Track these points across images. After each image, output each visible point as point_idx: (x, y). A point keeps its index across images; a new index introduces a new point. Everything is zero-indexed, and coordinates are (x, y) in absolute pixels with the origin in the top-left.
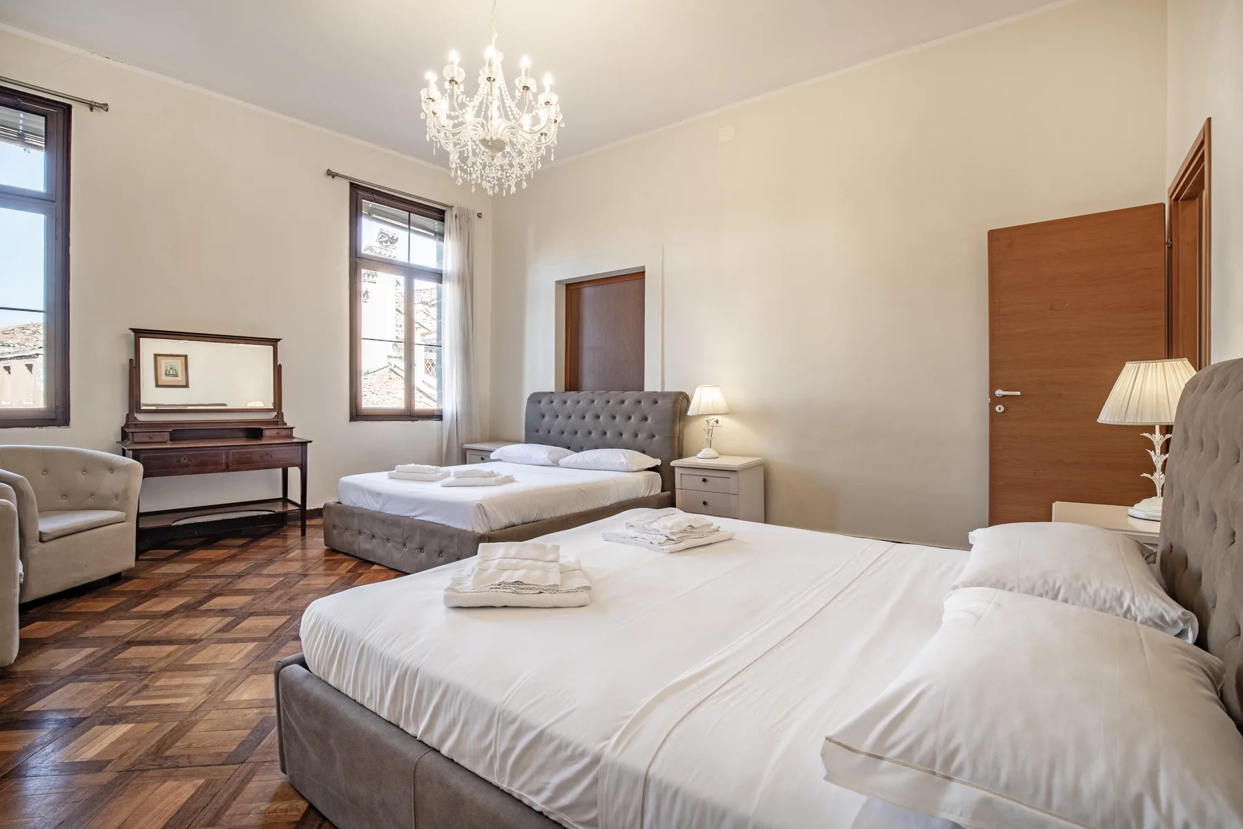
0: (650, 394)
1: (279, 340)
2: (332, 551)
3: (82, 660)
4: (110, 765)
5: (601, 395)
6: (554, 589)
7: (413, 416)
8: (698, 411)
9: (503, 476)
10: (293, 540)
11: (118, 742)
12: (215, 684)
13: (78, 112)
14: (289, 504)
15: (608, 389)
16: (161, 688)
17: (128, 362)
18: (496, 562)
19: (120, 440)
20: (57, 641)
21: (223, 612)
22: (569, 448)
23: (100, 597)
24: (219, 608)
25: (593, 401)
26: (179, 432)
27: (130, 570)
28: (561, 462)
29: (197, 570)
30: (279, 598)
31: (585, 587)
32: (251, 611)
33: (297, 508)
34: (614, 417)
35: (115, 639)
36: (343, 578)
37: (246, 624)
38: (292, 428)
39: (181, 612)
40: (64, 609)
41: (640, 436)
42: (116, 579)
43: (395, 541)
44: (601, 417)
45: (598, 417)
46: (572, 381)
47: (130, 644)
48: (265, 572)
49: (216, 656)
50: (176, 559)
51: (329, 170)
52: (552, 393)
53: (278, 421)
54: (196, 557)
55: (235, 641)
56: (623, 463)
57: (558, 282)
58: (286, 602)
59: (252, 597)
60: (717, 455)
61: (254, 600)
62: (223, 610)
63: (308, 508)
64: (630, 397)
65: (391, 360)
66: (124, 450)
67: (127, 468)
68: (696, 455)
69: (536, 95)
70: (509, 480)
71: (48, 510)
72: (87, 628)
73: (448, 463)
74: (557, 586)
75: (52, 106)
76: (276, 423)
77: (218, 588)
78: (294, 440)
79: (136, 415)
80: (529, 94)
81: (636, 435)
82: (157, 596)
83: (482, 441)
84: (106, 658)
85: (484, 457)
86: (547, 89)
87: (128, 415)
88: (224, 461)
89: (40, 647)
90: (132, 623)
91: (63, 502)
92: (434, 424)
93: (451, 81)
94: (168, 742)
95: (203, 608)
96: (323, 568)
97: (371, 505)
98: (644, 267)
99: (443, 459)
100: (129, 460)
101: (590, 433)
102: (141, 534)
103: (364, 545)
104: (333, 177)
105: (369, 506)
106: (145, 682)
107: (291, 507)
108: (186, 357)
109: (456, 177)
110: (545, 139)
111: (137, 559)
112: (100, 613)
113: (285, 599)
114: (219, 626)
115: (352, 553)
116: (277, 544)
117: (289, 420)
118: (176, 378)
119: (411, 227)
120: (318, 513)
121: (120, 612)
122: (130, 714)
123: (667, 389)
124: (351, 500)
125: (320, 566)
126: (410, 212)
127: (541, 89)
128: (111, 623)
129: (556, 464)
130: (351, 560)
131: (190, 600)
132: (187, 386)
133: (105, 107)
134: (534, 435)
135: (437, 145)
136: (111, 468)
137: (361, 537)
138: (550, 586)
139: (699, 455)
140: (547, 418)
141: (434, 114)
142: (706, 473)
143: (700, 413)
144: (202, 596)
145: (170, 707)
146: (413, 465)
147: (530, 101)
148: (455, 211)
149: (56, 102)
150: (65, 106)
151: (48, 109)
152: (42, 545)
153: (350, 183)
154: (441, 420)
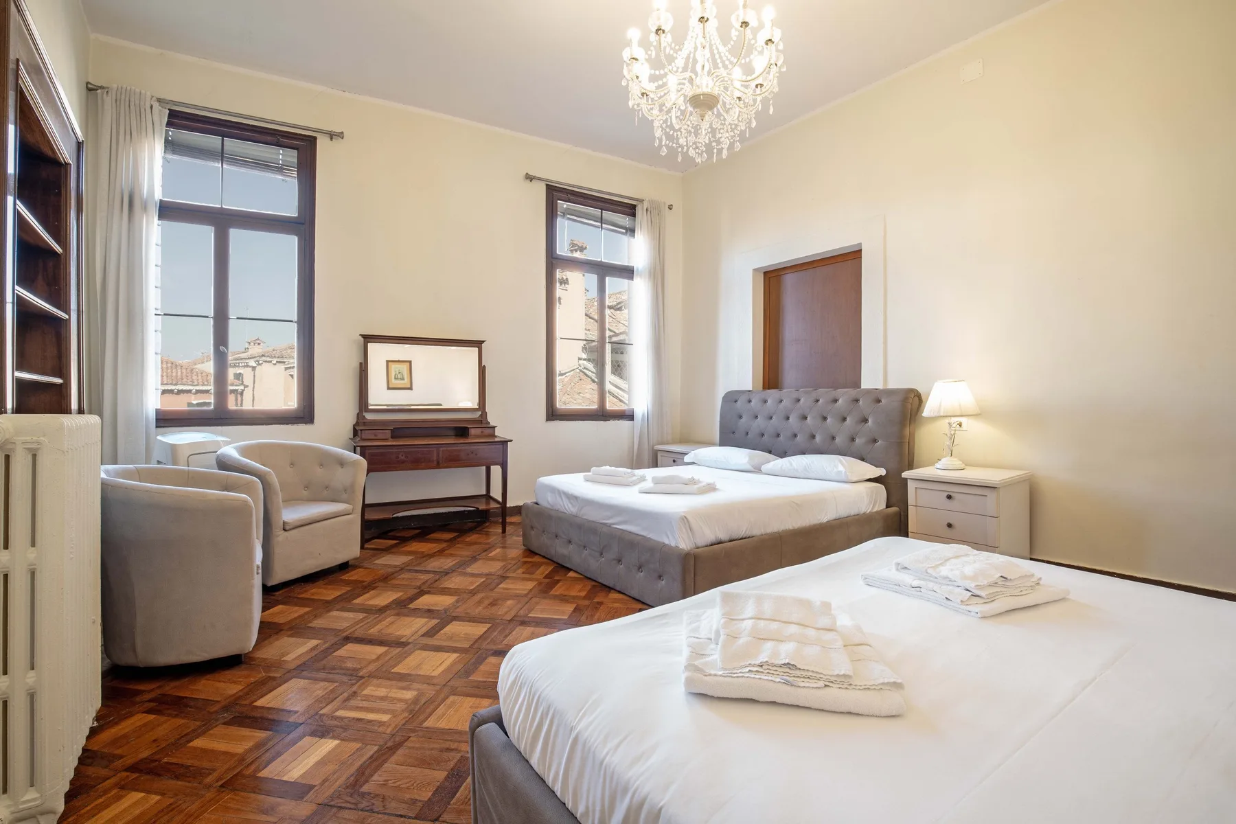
0: (869, 391)
1: (484, 341)
2: (530, 552)
3: (307, 652)
4: (312, 792)
5: (806, 393)
6: (845, 681)
7: (606, 416)
8: (939, 412)
9: (704, 484)
10: (495, 537)
11: (321, 763)
12: (416, 701)
13: (322, 144)
14: (491, 501)
15: (816, 387)
16: (367, 698)
17: (358, 363)
18: (748, 624)
19: (352, 437)
20: (291, 629)
21: (430, 613)
22: (770, 452)
23: (330, 585)
24: (427, 607)
25: (799, 400)
26: (400, 430)
27: (356, 559)
28: (764, 468)
29: (407, 564)
30: (480, 602)
31: (895, 683)
32: (454, 614)
33: (498, 506)
34: (825, 419)
35: (336, 632)
36: (540, 584)
37: (450, 629)
38: (494, 427)
39: (393, 608)
40: (302, 593)
41: (857, 441)
42: (344, 567)
43: (593, 550)
44: (809, 418)
45: (805, 418)
46: (771, 377)
47: (348, 639)
48: (469, 570)
49: (419, 666)
50: (393, 550)
51: (527, 174)
52: (750, 391)
53: (482, 421)
54: (410, 549)
55: (438, 649)
56: (840, 472)
57: (756, 270)
58: (486, 607)
59: (456, 598)
60: (963, 466)
61: (457, 601)
62: (429, 611)
63: (508, 506)
64: (844, 396)
65: (581, 362)
66: (355, 447)
67: (354, 463)
68: (934, 465)
69: (755, 31)
70: (711, 488)
71: (292, 500)
72: (316, 617)
73: (639, 465)
74: (849, 677)
75: (302, 139)
76: (481, 422)
77: (427, 585)
78: (497, 439)
79: (365, 414)
80: (748, 30)
81: (853, 440)
82: (374, 588)
83: (674, 442)
84: (327, 652)
85: (676, 459)
86: (768, 24)
87: (358, 414)
88: (435, 459)
89: (277, 633)
90: (352, 616)
91: (305, 493)
92: (625, 424)
93: (658, 30)
94: (366, 773)
95: (411, 606)
96: (520, 571)
97: (567, 507)
98: (860, 244)
99: (636, 462)
100: (357, 457)
101: (795, 436)
102: (366, 525)
103: (561, 550)
104: (531, 181)
105: (566, 509)
106: (355, 688)
107: (493, 505)
108: (410, 362)
109: (660, 146)
110: (761, 91)
111: (362, 547)
112: (327, 602)
113: (487, 602)
114: (424, 630)
115: (548, 557)
116: (479, 541)
117: (492, 419)
118: (402, 382)
119: (604, 225)
120: (518, 510)
121: (343, 602)
122: (337, 726)
123: (892, 385)
124: (548, 501)
125: (518, 569)
126: (602, 210)
127: (761, 26)
128: (335, 613)
129: (757, 470)
130: (547, 564)
131: (401, 596)
132: (411, 388)
133: (341, 135)
134: (729, 437)
135: (638, 113)
136: (342, 463)
137: (557, 541)
138: (838, 676)
139: (938, 465)
140: (743, 420)
141: (637, 77)
142: (951, 489)
143: (942, 414)
144: (412, 592)
145: (373, 725)
146: (608, 467)
147: (750, 40)
148: (646, 205)
149: (305, 136)
150: (312, 138)
151: (299, 142)
152: (285, 533)
153: (547, 185)
154: (633, 420)
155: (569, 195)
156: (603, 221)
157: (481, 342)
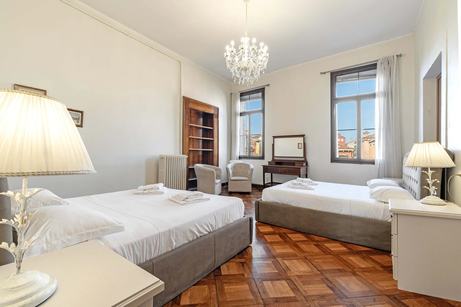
7: (361, 162)
13: (266, 89)
17: (272, 144)
53: (304, 161)
92: (371, 165)
104: (325, 74)
126: (359, 72)
148: (380, 61)
149: (262, 88)
150: (264, 88)
151: (262, 90)
152: (231, 181)
153: (331, 73)
154: (374, 164)
155: (341, 73)
156: (359, 77)
157: (304, 135)
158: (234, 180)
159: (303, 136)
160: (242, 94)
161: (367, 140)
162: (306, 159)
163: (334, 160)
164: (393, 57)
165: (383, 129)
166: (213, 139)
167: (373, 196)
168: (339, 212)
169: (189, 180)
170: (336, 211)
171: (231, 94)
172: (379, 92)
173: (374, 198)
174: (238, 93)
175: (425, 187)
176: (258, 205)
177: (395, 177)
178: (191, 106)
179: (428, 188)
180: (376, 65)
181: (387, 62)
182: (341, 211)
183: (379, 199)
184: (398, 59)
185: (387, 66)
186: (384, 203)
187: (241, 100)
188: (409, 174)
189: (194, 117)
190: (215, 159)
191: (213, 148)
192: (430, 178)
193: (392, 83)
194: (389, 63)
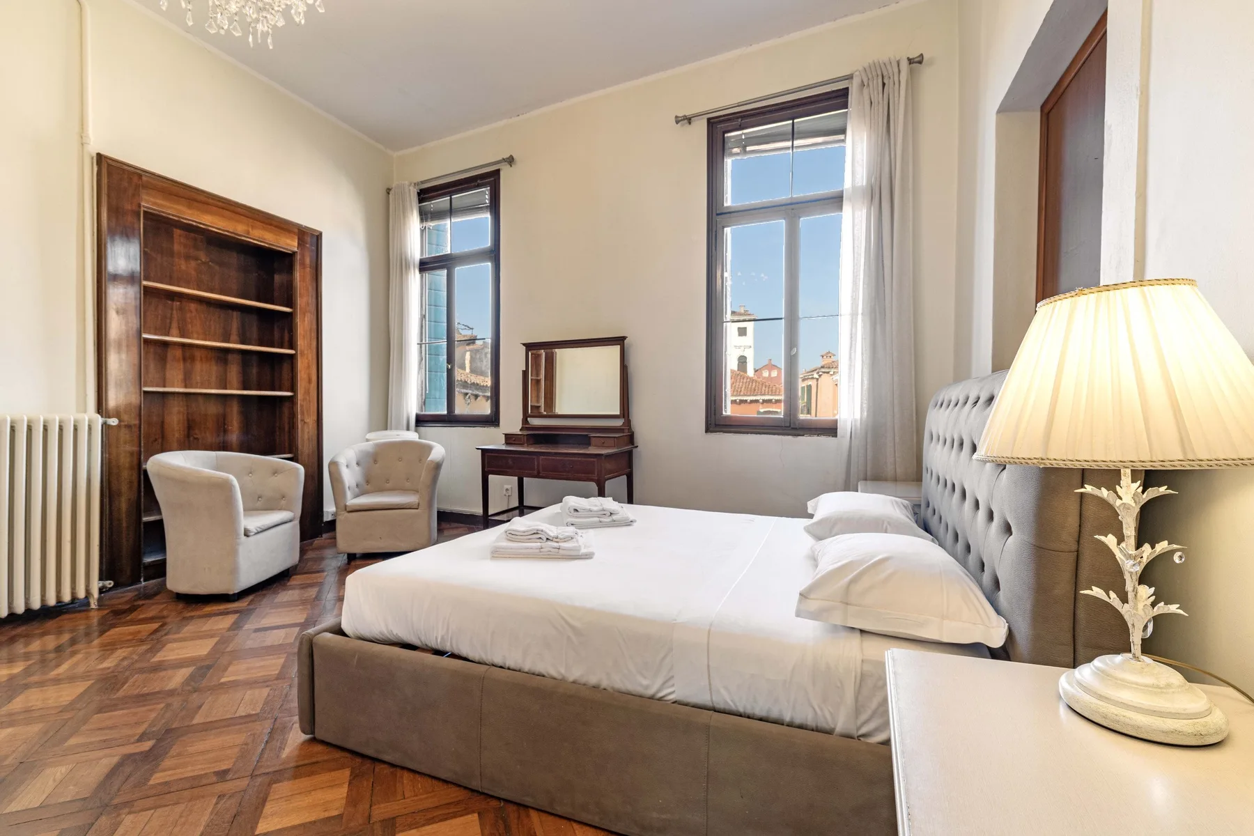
1: (628, 337)
7: (795, 429)
13: (504, 173)
75: (492, 176)
79: (528, 419)
87: (523, 419)
104: (689, 123)
126: (793, 119)
148: (856, 80)
149: (492, 171)
150: (498, 172)
151: (490, 179)
152: (347, 514)
153: (709, 120)
154: (836, 436)
155: (740, 120)
156: (795, 136)
157: (623, 338)
158: (358, 508)
159: (620, 341)
160: (425, 194)
161: (828, 373)
162: (628, 422)
163: (716, 423)
164: (898, 66)
165: (862, 314)
166: (291, 352)
167: (813, 605)
168: (659, 690)
169: (145, 519)
170: (645, 682)
171: (388, 191)
172: (853, 187)
173: (815, 616)
174: (412, 188)
175: (1097, 592)
176: (311, 655)
177: (895, 480)
178: (147, 202)
179: (1114, 599)
180: (844, 93)
181: (880, 80)
182: (667, 685)
183: (838, 620)
184: (912, 73)
185: (881, 95)
186: (858, 634)
187: (424, 216)
188: (953, 476)
189: (188, 258)
190: (306, 430)
191: (293, 388)
192: (1130, 530)
193: (893, 156)
194: (884, 84)
